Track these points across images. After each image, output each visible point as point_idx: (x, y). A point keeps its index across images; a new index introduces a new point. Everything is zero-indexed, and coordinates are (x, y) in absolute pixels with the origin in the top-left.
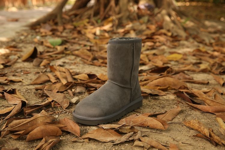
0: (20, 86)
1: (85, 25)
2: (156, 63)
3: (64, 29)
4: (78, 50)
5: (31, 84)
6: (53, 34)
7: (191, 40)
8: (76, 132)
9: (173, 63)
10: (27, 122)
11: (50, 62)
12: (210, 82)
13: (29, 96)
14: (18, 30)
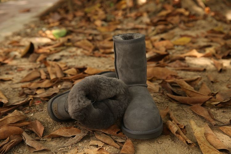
1: (96, 11)
2: (159, 50)
3: (75, 16)
4: (80, 41)
5: (21, 82)
6: (61, 24)
11: (48, 57)
12: (207, 68)
14: (27, 22)
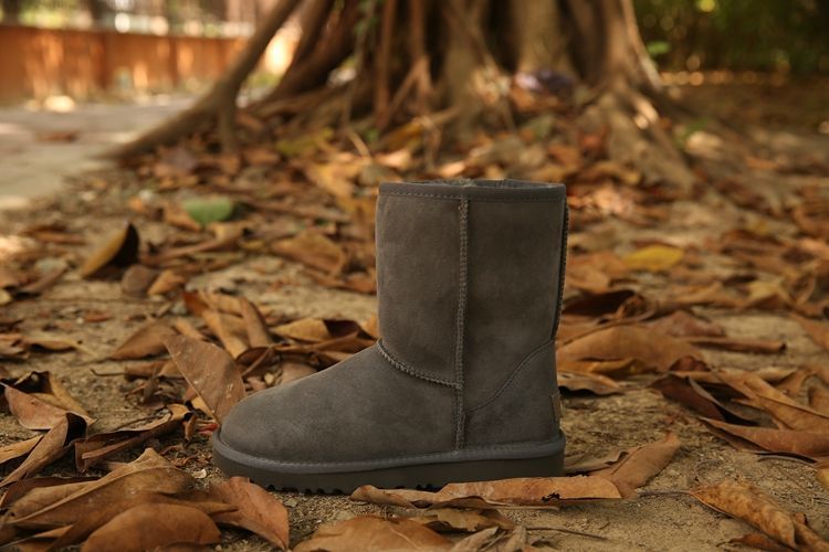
0: (70, 364)
1: (320, 152)
2: (583, 279)
3: (244, 164)
4: (290, 236)
5: (113, 360)
6: (202, 182)
7: (713, 198)
8: (274, 532)
9: (647, 278)
10: (82, 492)
11: (188, 280)
12: (789, 345)
13: (100, 401)
14: (73, 171)
